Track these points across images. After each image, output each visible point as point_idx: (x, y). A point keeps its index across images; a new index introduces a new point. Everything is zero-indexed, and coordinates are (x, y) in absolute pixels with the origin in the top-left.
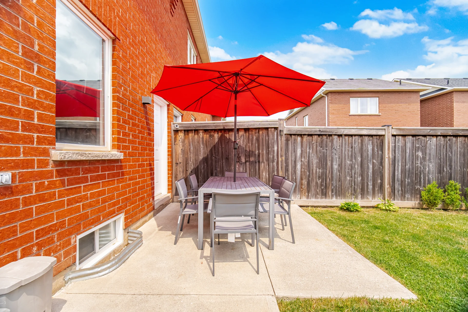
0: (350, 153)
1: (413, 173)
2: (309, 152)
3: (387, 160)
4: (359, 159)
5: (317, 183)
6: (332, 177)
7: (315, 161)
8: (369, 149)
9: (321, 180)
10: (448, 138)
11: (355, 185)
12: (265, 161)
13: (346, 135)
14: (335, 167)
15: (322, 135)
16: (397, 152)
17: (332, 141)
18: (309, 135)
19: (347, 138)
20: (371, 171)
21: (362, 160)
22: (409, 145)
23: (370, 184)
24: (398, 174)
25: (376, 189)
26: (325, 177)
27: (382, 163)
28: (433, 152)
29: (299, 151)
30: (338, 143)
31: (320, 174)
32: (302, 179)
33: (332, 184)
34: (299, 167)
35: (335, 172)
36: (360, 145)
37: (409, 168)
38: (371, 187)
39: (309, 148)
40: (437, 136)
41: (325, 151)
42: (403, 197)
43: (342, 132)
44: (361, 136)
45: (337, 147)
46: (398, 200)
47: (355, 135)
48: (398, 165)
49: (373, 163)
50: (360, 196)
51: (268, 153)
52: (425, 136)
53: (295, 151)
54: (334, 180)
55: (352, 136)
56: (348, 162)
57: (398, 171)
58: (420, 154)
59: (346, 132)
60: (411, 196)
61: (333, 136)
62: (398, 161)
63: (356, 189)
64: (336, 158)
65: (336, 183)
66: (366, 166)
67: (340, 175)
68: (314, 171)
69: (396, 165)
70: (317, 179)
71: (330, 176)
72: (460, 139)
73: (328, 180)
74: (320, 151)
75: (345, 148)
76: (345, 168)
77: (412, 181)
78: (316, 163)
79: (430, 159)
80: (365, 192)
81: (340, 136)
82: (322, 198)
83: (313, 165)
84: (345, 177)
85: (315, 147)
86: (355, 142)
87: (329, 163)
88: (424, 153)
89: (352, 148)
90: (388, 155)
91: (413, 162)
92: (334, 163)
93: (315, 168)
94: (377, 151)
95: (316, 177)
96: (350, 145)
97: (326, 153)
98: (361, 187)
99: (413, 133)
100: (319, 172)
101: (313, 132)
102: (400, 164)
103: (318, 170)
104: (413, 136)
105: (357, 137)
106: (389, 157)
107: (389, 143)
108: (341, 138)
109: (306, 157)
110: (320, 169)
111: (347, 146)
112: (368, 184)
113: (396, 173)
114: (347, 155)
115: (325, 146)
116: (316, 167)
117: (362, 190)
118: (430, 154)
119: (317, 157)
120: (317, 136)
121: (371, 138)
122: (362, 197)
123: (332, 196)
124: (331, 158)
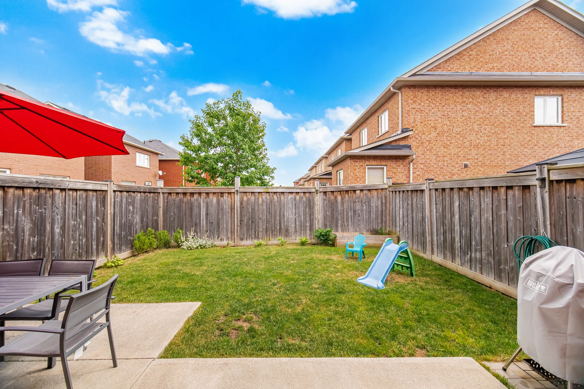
0: (74, 211)
1: (126, 226)
2: (18, 213)
3: (109, 216)
4: (84, 217)
6: (53, 245)
7: (27, 225)
8: (93, 205)
9: (36, 253)
10: (146, 194)
11: (79, 248)
13: (70, 190)
14: (57, 230)
15: (39, 188)
16: (116, 207)
17: (53, 196)
18: (17, 188)
19: (71, 192)
20: (94, 229)
21: (86, 218)
22: (124, 200)
23: (94, 243)
24: (117, 228)
25: (100, 248)
26: (42, 247)
27: (104, 220)
28: (138, 206)
30: (60, 200)
31: (35, 244)
33: (53, 255)
35: (57, 237)
36: (84, 201)
37: (124, 222)
38: (94, 247)
39: (18, 208)
40: (140, 192)
41: (43, 210)
42: (120, 250)
43: (67, 186)
44: (86, 190)
45: (59, 204)
47: (80, 190)
49: (97, 220)
52: (134, 192)
54: (56, 248)
55: (76, 190)
56: (73, 222)
57: (117, 226)
58: (131, 208)
59: (71, 186)
60: (126, 247)
61: (54, 190)
62: (117, 217)
63: (81, 253)
64: (58, 219)
65: (58, 252)
66: (90, 224)
67: (62, 240)
68: (26, 242)
69: (116, 220)
70: (31, 253)
71: (49, 245)
72: (152, 194)
73: (47, 250)
74: (36, 211)
75: (69, 205)
76: (69, 230)
77: (126, 233)
78: (30, 229)
79: (137, 212)
80: (90, 254)
81: (63, 190)
83: (24, 232)
84: (69, 242)
85: (27, 205)
86: (80, 198)
87: (48, 227)
88: (134, 208)
89: (76, 205)
90: (110, 210)
91: (126, 216)
92: (56, 226)
93: (27, 237)
94: (101, 207)
95: (29, 250)
96: (75, 202)
97: (45, 213)
98: (85, 250)
99: (127, 189)
100: (34, 241)
101: (25, 184)
102: (118, 219)
103: (31, 239)
104: (127, 192)
105: (81, 192)
106: (111, 213)
107: (111, 199)
108: (64, 193)
109: (11, 222)
110: (35, 237)
111: (71, 203)
112: (92, 245)
113: (116, 228)
114: (71, 214)
115: (42, 203)
116: (30, 235)
117: (87, 252)
118: (137, 208)
119: (32, 220)
120: (32, 190)
121: (95, 194)
124: (50, 220)
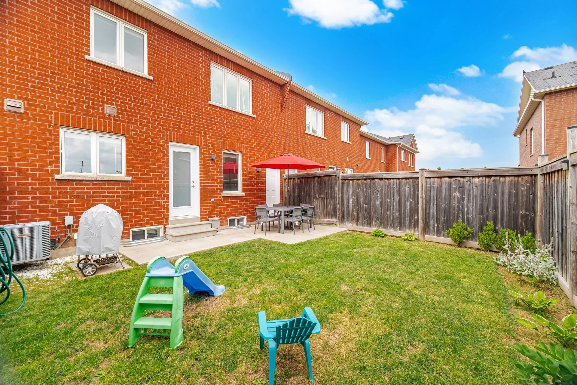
0: (389, 193)
1: (450, 212)
2: (358, 192)
3: (420, 199)
4: (397, 198)
5: (364, 214)
6: (375, 211)
7: (362, 199)
8: (407, 189)
9: (367, 213)
10: (494, 178)
11: (393, 218)
12: (330, 197)
13: (385, 179)
14: (377, 203)
15: (367, 179)
16: (431, 192)
17: (375, 183)
18: (357, 179)
19: (387, 181)
20: (408, 208)
21: (399, 199)
22: (445, 186)
25: (412, 224)
26: (369, 211)
27: (417, 202)
28: (474, 192)
29: (351, 191)
30: (380, 185)
32: (353, 211)
33: (375, 217)
34: (351, 202)
35: (377, 207)
36: (398, 186)
37: (445, 207)
38: (408, 221)
39: (358, 189)
40: (479, 176)
41: (370, 191)
42: (439, 233)
44: (399, 179)
45: (378, 188)
46: (434, 235)
47: (393, 179)
48: (433, 204)
49: (410, 201)
50: (398, 228)
51: (331, 193)
52: (464, 177)
53: (348, 191)
54: (377, 213)
55: (391, 179)
56: (388, 200)
57: (433, 209)
58: (457, 194)
61: (375, 180)
62: (433, 201)
63: (394, 222)
64: (378, 196)
65: (378, 216)
66: (403, 203)
67: (381, 210)
68: (362, 206)
69: (431, 205)
70: (364, 212)
71: (374, 210)
73: (372, 213)
74: (366, 191)
75: (385, 188)
76: (385, 205)
77: (449, 219)
79: (469, 199)
80: (403, 225)
81: (381, 179)
82: (367, 226)
83: (361, 201)
84: (385, 212)
85: (361, 188)
86: (393, 184)
87: (373, 201)
88: (462, 193)
89: (391, 189)
90: (421, 194)
91: (450, 202)
92: (377, 200)
93: (362, 203)
94: (413, 191)
95: (363, 210)
96: (389, 187)
97: (371, 193)
98: (399, 221)
99: (450, 174)
100: (365, 207)
101: (360, 177)
102: (435, 203)
103: (364, 205)
104: (450, 177)
105: (395, 180)
106: (422, 197)
107: (422, 184)
108: (382, 181)
109: (355, 195)
110: (366, 205)
112: (405, 219)
113: (432, 211)
114: (387, 194)
115: (369, 187)
117: (400, 223)
118: (469, 195)
119: (364, 195)
120: (363, 180)
121: (408, 181)
122: (399, 229)
123: (375, 225)
124: (374, 197)
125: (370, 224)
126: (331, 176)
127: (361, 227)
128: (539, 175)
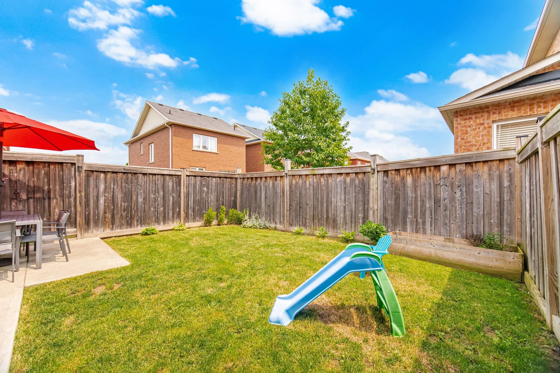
0: (154, 189)
1: (201, 202)
2: (114, 188)
3: (182, 194)
4: (162, 193)
5: (122, 215)
6: (137, 209)
7: (119, 196)
8: (170, 185)
9: (126, 212)
10: (222, 178)
11: (158, 214)
12: (58, 197)
13: (150, 174)
14: (140, 200)
15: (127, 173)
16: (190, 187)
17: (138, 177)
18: (113, 172)
19: (151, 176)
20: (171, 202)
21: (164, 194)
22: (198, 183)
23: (171, 212)
24: (191, 203)
25: (175, 216)
26: (130, 210)
27: (179, 196)
28: (213, 188)
29: (102, 187)
30: (143, 181)
31: (125, 207)
32: (105, 213)
33: (137, 215)
34: (102, 201)
35: (139, 205)
36: (162, 182)
37: (198, 199)
38: (171, 215)
39: (114, 185)
40: (216, 177)
41: (130, 187)
42: (194, 220)
43: (146, 171)
44: (163, 175)
45: (142, 183)
46: (191, 222)
47: (158, 174)
48: (191, 197)
49: (173, 196)
50: (162, 223)
51: (62, 189)
52: (208, 177)
53: (97, 186)
54: (139, 211)
55: (155, 174)
56: (152, 196)
57: (191, 201)
58: (205, 189)
59: (150, 171)
60: (200, 219)
61: (138, 174)
62: (191, 195)
63: (159, 217)
64: (141, 193)
65: (141, 213)
66: (167, 198)
67: (144, 207)
68: (119, 205)
69: (190, 197)
70: (122, 212)
71: (135, 208)
72: (228, 180)
73: (133, 211)
74: (125, 187)
75: (149, 184)
76: (149, 201)
77: (200, 208)
78: (121, 198)
79: (211, 192)
80: (167, 219)
81: (144, 174)
82: (127, 228)
83: (118, 199)
84: (150, 208)
85: (119, 183)
86: (158, 180)
87: (134, 197)
88: (208, 188)
89: (155, 184)
91: (201, 195)
92: (139, 197)
93: (119, 202)
94: (176, 187)
95: (121, 210)
96: (154, 182)
97: (132, 188)
98: (163, 216)
99: (201, 174)
100: (124, 205)
101: (117, 170)
102: (192, 196)
103: (123, 204)
104: (201, 177)
105: (160, 176)
106: (184, 191)
107: (184, 181)
108: (146, 176)
109: (109, 192)
110: (125, 203)
111: (151, 183)
112: (168, 213)
113: (190, 203)
114: (151, 190)
115: (130, 182)
116: (121, 201)
117: (164, 217)
118: (211, 189)
119: (122, 192)
120: (122, 174)
121: (171, 177)
122: (164, 223)
123: (137, 225)
124: (136, 193)
125: (130, 224)
126: (62, 163)
127: (118, 230)
128: (239, 178)
